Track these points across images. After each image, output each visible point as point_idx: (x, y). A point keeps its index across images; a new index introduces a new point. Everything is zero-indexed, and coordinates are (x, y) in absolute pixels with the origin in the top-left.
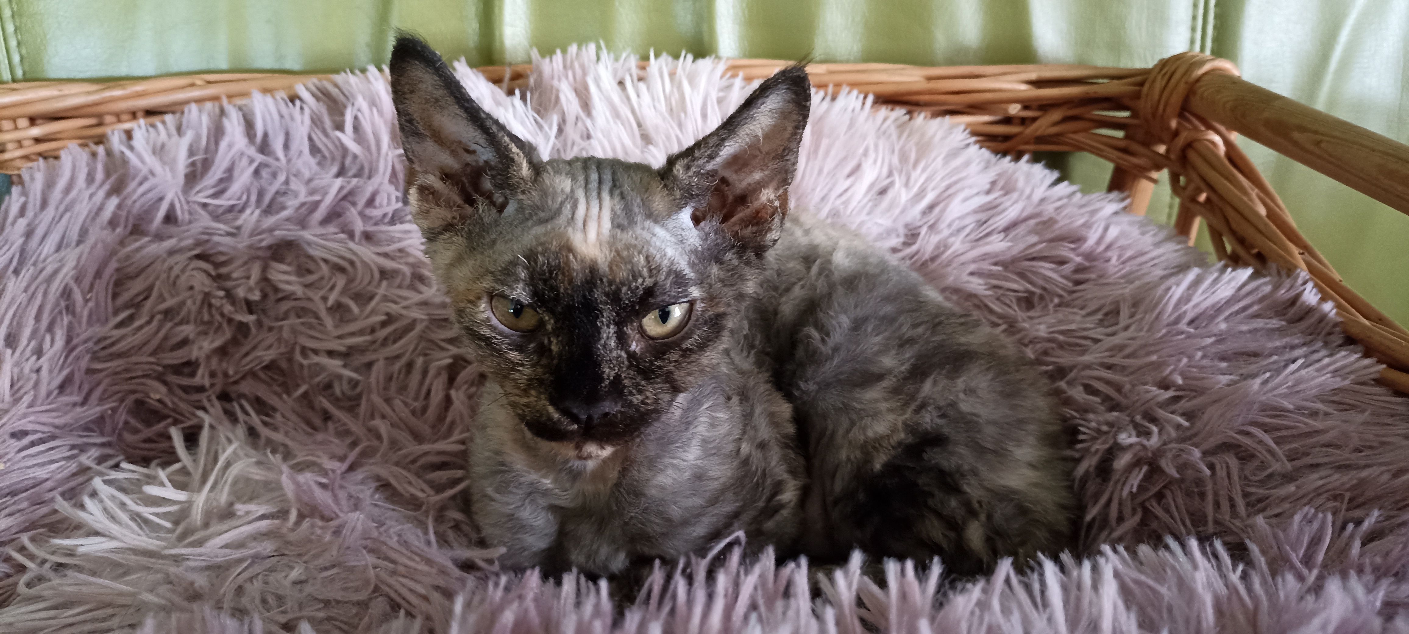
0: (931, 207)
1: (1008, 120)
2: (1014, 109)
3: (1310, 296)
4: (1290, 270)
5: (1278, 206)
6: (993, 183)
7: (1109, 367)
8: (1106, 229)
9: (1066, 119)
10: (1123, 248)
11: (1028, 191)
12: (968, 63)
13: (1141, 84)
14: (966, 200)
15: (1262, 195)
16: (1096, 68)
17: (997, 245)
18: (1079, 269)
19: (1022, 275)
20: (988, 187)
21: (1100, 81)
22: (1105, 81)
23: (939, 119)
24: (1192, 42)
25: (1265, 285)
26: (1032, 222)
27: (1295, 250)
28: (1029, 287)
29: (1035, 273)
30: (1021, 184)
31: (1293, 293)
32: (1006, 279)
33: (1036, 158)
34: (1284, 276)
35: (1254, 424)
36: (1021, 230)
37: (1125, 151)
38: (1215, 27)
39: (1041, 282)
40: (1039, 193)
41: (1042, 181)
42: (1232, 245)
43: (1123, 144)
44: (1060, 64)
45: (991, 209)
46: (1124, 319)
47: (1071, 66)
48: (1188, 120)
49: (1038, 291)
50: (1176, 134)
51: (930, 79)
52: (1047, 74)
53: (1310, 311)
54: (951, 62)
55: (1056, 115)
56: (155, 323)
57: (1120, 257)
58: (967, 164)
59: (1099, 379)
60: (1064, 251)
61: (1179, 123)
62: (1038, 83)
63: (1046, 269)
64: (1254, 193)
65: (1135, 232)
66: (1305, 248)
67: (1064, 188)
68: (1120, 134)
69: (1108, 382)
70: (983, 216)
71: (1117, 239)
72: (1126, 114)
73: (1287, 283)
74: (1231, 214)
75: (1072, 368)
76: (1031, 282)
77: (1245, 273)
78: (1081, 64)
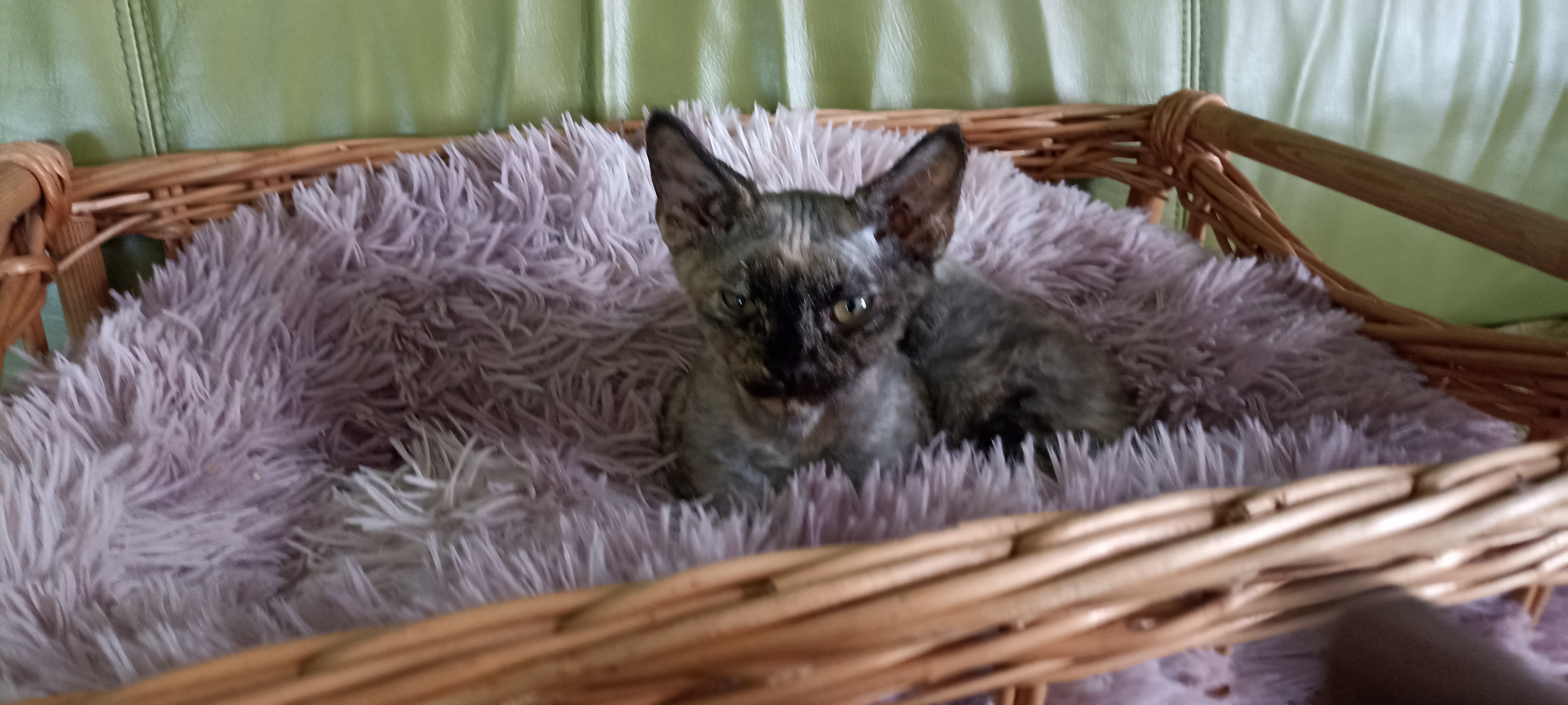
0: (993, 226)
1: (1041, 153)
2: (1047, 143)
3: (1303, 274)
4: (1284, 257)
5: (1270, 210)
6: (1041, 204)
7: (1155, 342)
8: (1137, 236)
9: (1091, 150)
10: (1151, 251)
11: (1070, 208)
12: (1001, 106)
13: (1149, 118)
14: (1021, 218)
15: (1257, 203)
16: (1108, 106)
17: (1051, 254)
18: (1119, 269)
19: (1073, 277)
20: (1037, 206)
21: (1112, 116)
22: (1116, 116)
23: (990, 154)
24: (1183, 81)
25: (1267, 270)
26: (1076, 234)
27: (1287, 243)
28: (1081, 287)
29: (1085, 275)
30: (1063, 203)
31: (1288, 275)
32: (1060, 281)
33: (1070, 183)
34: (1280, 262)
35: (1274, 367)
36: (1068, 241)
37: (1141, 175)
38: (1201, 68)
39: (1089, 281)
40: (1080, 209)
41: (1080, 199)
42: (1235, 243)
43: (1138, 169)
44: (1076, 105)
45: (1041, 226)
46: (1160, 304)
47: (1088, 106)
48: (1190, 145)
49: (1087, 290)
50: (1182, 157)
51: (975, 120)
52: (1071, 112)
53: (1303, 286)
54: (988, 106)
55: (1081, 147)
56: (356, 354)
57: (1150, 257)
58: (1018, 189)
59: (1148, 352)
60: (1106, 255)
61: (1183, 148)
62: (1064, 121)
63: (1092, 271)
64: (1250, 200)
65: (1160, 237)
66: (1295, 241)
67: (1097, 206)
68: (1134, 161)
69: (1155, 354)
70: (1036, 231)
71: (1146, 243)
72: (1138, 144)
73: (1284, 267)
74: (1233, 218)
75: (1124, 345)
76: (1080, 282)
77: (1251, 262)
78: (1094, 103)
